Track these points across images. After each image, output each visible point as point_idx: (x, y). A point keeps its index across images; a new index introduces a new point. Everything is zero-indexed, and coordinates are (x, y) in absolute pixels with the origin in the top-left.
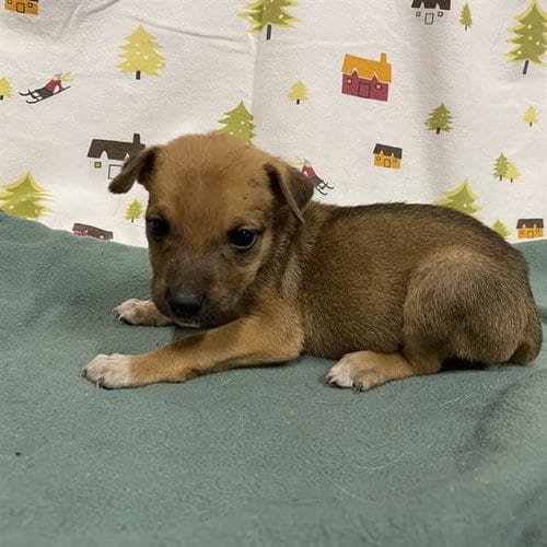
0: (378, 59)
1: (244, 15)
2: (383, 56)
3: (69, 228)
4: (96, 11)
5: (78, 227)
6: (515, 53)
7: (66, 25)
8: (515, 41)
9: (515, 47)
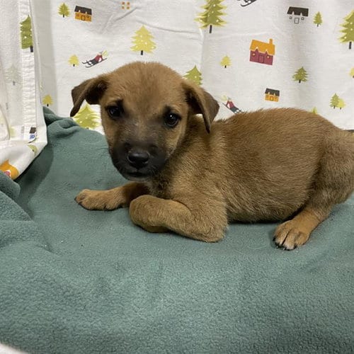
0: (268, 42)
1: (198, 19)
2: (271, 40)
4: (120, 19)
6: (343, 38)
7: (105, 26)
8: (343, 31)
9: (344, 34)
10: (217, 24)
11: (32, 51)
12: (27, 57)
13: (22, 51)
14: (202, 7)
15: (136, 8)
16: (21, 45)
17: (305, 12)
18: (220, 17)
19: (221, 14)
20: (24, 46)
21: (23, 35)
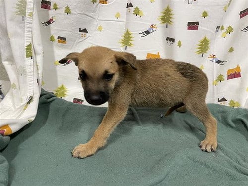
0: (157, 54)
1: (119, 42)
2: (158, 53)
3: (72, 101)
4: (81, 42)
5: (75, 99)
6: (199, 51)
7: (73, 45)
8: (199, 48)
9: (199, 49)
10: (130, 45)
11: (32, 58)
12: (29, 61)
13: (27, 59)
14: (122, 36)
15: (89, 37)
16: (26, 56)
17: (173, 40)
18: (131, 42)
19: (132, 40)
20: (27, 56)
21: (27, 52)
